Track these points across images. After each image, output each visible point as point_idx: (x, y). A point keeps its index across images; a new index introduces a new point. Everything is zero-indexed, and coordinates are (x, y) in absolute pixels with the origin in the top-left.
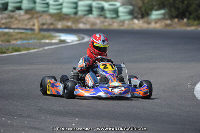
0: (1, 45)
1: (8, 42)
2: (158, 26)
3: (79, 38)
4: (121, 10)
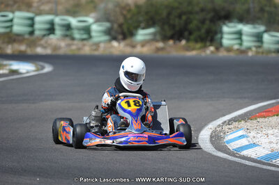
2: (146, 50)
4: (95, 27)
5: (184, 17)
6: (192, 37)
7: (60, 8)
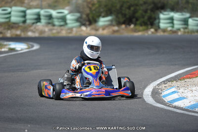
2: (105, 32)
3: (28, 46)
4: (69, 17)
5: (132, 8)
6: (138, 22)
7: (44, 3)
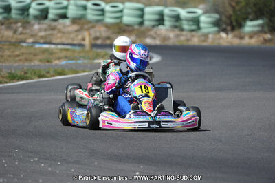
0: (38, 65)
1: (48, 61)
2: (253, 42)
4: (203, 19)
